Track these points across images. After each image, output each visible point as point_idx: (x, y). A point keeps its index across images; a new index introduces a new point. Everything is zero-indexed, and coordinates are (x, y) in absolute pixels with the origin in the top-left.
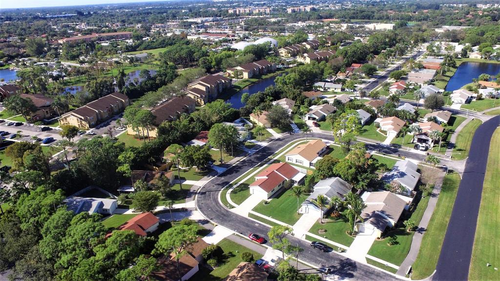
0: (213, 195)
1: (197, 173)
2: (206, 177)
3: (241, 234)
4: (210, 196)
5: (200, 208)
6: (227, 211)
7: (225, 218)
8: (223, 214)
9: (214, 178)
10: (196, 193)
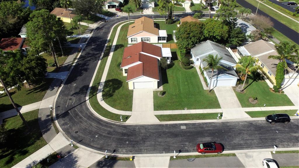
0: (81, 112)
1: (30, 91)
2: (48, 91)
3: (180, 151)
4: (77, 115)
5: (80, 142)
6: (125, 127)
7: (132, 138)
8: (124, 134)
9: (61, 88)
10: (52, 120)
